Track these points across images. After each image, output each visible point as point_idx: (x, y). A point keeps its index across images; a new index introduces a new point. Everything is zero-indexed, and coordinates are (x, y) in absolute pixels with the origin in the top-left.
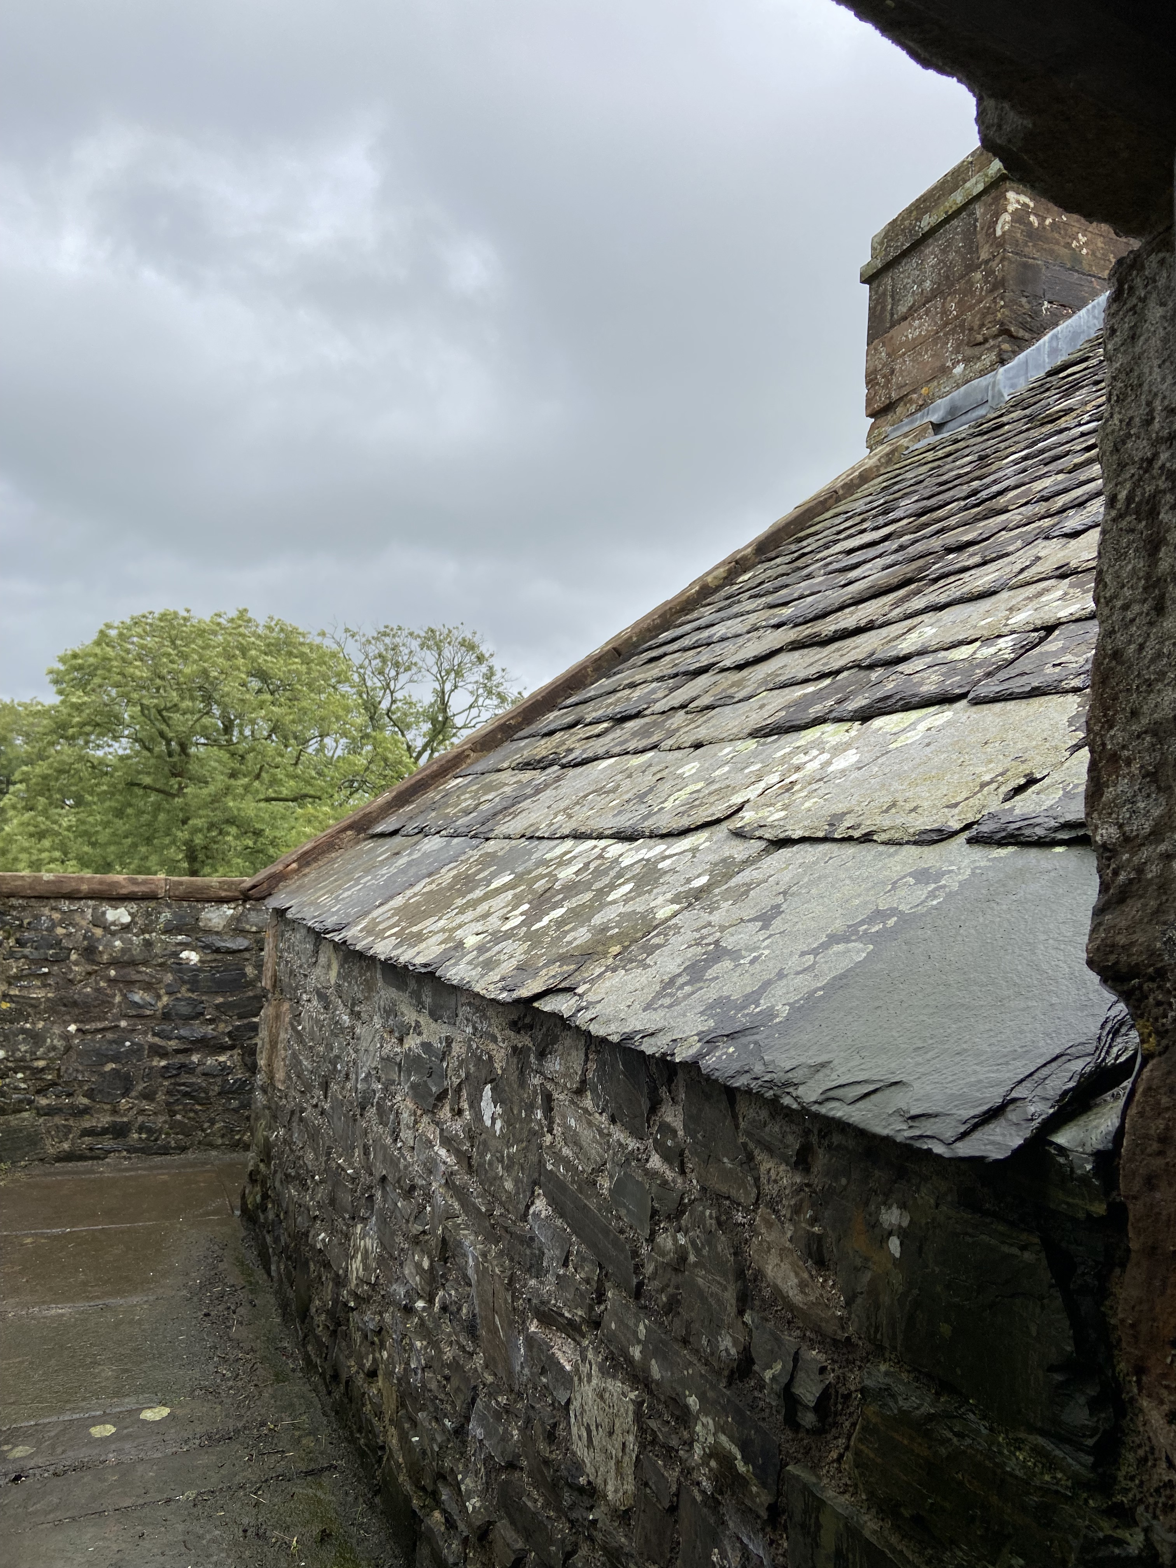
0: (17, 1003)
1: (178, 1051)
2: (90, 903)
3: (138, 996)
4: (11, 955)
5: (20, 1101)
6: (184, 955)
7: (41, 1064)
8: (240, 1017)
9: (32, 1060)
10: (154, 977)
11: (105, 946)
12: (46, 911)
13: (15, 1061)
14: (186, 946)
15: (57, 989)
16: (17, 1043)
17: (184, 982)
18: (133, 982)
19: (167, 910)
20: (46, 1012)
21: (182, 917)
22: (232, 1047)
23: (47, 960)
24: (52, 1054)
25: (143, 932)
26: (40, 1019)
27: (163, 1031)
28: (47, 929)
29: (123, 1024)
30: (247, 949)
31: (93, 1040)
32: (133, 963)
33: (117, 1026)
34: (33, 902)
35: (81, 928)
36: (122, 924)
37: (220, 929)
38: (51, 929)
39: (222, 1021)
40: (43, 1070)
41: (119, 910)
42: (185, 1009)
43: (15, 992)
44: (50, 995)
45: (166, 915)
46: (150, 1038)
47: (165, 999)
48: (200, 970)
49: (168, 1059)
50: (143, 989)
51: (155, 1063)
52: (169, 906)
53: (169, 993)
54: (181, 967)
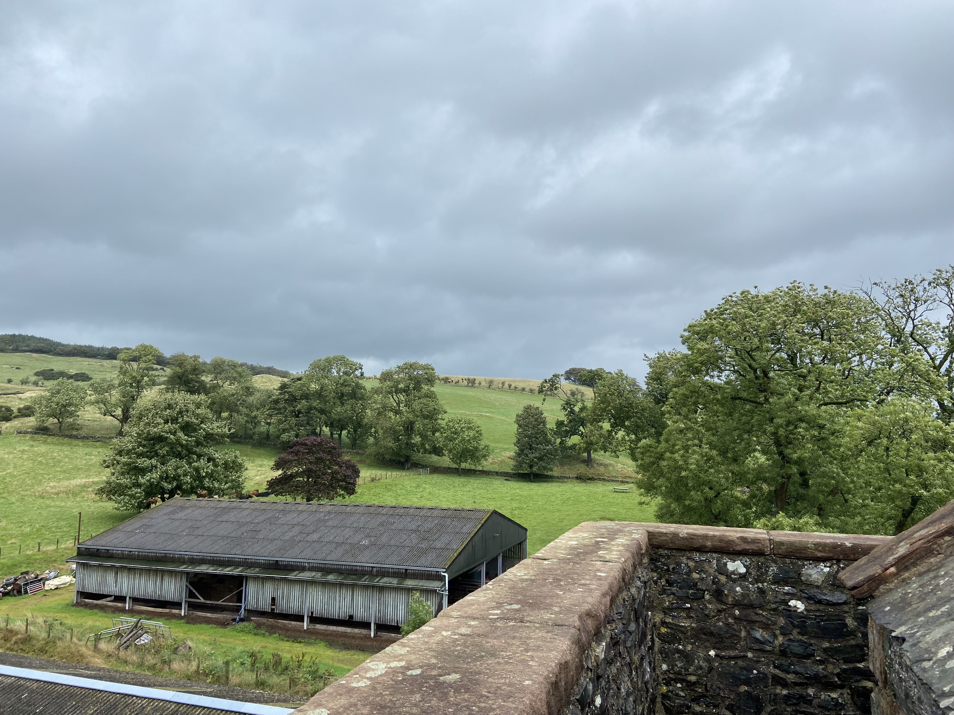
0: (672, 628)
1: (795, 684)
2: (715, 555)
3: (759, 634)
4: (663, 591)
5: (681, 706)
6: (792, 603)
7: (693, 678)
8: (846, 661)
9: (686, 675)
10: (769, 619)
11: (729, 590)
12: (684, 560)
13: (674, 673)
14: (793, 596)
15: (698, 621)
16: (674, 660)
17: (795, 627)
18: (754, 622)
19: (774, 565)
20: (692, 638)
21: (787, 572)
22: (842, 687)
23: (688, 597)
24: (700, 672)
25: (757, 581)
26: (688, 643)
27: (782, 665)
28: (686, 574)
29: (750, 655)
30: (845, 603)
31: (728, 665)
32: (751, 606)
33: (747, 657)
34: (674, 553)
35: (710, 575)
36: (740, 574)
37: (820, 584)
38: (689, 574)
39: (829, 662)
40: (694, 684)
41: (736, 563)
42: (797, 649)
43: (669, 620)
44: (693, 625)
45: (773, 569)
46: (771, 669)
47: (781, 638)
48: (805, 617)
49: (788, 690)
50: (762, 628)
51: (778, 691)
52: (775, 562)
53: (783, 634)
54: (791, 613)
